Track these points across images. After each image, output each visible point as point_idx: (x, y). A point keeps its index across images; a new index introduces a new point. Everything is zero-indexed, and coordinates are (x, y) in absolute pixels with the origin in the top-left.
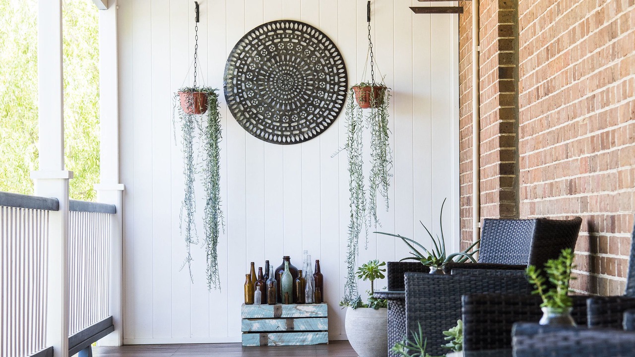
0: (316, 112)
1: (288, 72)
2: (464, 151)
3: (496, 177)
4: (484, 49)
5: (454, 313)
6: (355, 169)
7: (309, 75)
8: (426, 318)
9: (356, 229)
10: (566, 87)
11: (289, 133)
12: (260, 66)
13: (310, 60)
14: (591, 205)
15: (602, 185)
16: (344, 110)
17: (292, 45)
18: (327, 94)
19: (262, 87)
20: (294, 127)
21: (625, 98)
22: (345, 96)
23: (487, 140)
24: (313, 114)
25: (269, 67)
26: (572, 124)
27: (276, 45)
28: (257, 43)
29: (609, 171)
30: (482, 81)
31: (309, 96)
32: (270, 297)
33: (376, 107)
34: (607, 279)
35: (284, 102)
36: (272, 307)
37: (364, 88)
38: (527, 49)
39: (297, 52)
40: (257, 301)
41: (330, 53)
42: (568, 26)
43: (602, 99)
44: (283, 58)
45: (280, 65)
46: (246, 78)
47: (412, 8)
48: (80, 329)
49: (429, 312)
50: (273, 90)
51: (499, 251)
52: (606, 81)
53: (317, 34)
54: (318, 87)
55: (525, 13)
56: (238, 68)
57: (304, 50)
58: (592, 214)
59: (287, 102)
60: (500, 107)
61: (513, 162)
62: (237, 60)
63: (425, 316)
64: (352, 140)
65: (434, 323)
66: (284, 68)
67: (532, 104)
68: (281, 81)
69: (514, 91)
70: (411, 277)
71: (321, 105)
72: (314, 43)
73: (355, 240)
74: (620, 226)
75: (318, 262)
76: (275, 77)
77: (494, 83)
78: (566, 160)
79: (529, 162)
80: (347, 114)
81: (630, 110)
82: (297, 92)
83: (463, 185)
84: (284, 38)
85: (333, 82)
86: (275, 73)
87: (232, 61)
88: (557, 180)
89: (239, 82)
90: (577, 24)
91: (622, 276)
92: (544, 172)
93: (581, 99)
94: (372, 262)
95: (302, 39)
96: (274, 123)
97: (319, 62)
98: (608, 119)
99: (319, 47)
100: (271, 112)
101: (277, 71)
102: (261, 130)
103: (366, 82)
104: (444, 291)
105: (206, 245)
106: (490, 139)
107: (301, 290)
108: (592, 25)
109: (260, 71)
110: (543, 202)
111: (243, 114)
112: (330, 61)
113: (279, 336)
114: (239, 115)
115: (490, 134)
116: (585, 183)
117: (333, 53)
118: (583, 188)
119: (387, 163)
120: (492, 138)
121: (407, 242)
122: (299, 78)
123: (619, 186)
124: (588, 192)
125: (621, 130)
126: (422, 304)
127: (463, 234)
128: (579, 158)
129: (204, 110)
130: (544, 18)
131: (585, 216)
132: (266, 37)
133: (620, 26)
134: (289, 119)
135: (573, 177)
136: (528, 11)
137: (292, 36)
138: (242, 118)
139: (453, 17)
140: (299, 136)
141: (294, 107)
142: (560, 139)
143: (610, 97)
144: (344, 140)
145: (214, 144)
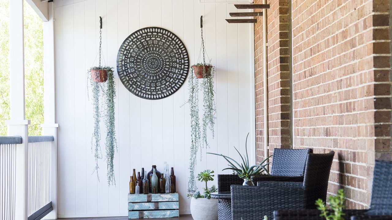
0: (171, 81)
1: (155, 57)
2: (258, 103)
3: (279, 121)
4: (270, 46)
5: (260, 209)
6: (194, 114)
7: (167, 59)
8: (244, 212)
9: (195, 150)
10: (323, 73)
11: (155, 93)
12: (138, 54)
13: (167, 50)
14: (340, 144)
15: (347, 133)
16: (187, 80)
17: (157, 41)
18: (177, 70)
19: (139, 66)
20: (158, 89)
21: (362, 83)
22: (188, 71)
23: (272, 99)
24: (169, 81)
25: (143, 55)
26: (327, 95)
27: (147, 41)
28: (136, 41)
29: (351, 125)
30: (269, 63)
31: (167, 71)
32: (145, 190)
33: (206, 78)
34: (351, 189)
35: (152, 75)
36: (146, 196)
37: (199, 67)
38: (298, 48)
39: (159, 46)
40: (137, 192)
41: (179, 46)
42: (324, 38)
43: (347, 82)
44: (151, 49)
45: (150, 54)
46: (130, 61)
47: (227, 20)
48: (34, 212)
49: (245, 209)
50: (146, 68)
51: (283, 168)
52: (349, 72)
53: (171, 35)
54: (172, 66)
55: (296, 27)
56: (125, 55)
57: (163, 44)
58: (341, 149)
59: (154, 75)
60: (281, 80)
61: (288, 112)
62: (125, 50)
63: (243, 211)
64: (192, 97)
65: (248, 215)
66: (152, 55)
67: (302, 81)
68: (150, 63)
69: (289, 70)
70: (235, 188)
71: (174, 77)
72: (169, 40)
73: (194, 156)
74: (359, 159)
75: (172, 168)
76: (147, 60)
77: (277, 66)
78: (323, 116)
79: (300, 114)
80: (189, 82)
81: (365, 91)
82: (160, 69)
83: (257, 123)
84: (152, 37)
85: (180, 63)
86: (147, 58)
87: (122, 51)
88: (318, 127)
89: (126, 64)
90: (330, 37)
91: (361, 188)
92: (309, 121)
93: (333, 81)
94: (206, 171)
95: (162, 38)
96: (146, 87)
97: (172, 51)
98: (350, 95)
99: (173, 43)
100: (145, 81)
101: (148, 56)
102: (139, 91)
103: (200, 63)
104: (254, 196)
105: (107, 160)
106: (275, 98)
107: (163, 185)
108: (340, 39)
109: (138, 57)
110: (309, 139)
111: (128, 82)
112: (179, 51)
113: (150, 213)
114: (126, 82)
115: (275, 95)
116: (336, 131)
117: (181, 46)
118: (335, 134)
119: (213, 111)
120: (276, 97)
121: (226, 159)
122: (161, 61)
123: (358, 135)
124: (338, 136)
125: (359, 102)
126: (241, 203)
127: (258, 152)
128: (332, 115)
129: (105, 80)
130: (308, 31)
131: (336, 150)
132: (141, 37)
133: (358, 41)
134: (155, 85)
135: (328, 126)
136: (298, 26)
137: (156, 36)
138: (128, 84)
139: (251, 25)
140: (161, 95)
141: (158, 78)
142: (319, 103)
143: (352, 82)
144: (188, 97)
145: (111, 100)
